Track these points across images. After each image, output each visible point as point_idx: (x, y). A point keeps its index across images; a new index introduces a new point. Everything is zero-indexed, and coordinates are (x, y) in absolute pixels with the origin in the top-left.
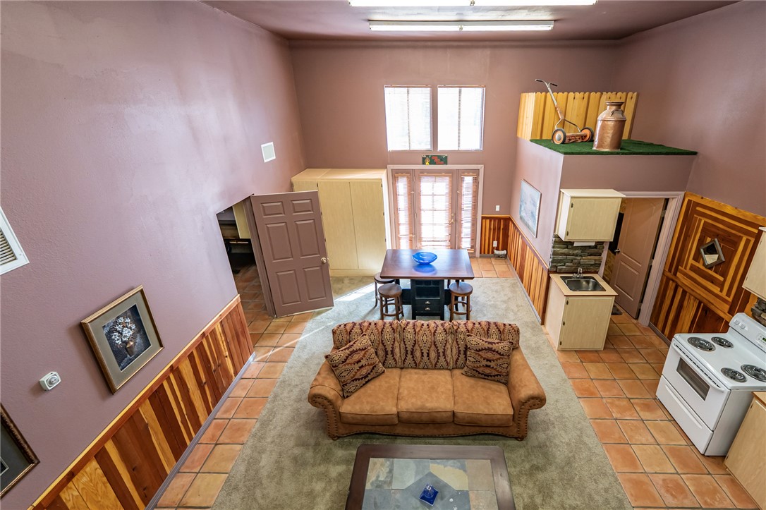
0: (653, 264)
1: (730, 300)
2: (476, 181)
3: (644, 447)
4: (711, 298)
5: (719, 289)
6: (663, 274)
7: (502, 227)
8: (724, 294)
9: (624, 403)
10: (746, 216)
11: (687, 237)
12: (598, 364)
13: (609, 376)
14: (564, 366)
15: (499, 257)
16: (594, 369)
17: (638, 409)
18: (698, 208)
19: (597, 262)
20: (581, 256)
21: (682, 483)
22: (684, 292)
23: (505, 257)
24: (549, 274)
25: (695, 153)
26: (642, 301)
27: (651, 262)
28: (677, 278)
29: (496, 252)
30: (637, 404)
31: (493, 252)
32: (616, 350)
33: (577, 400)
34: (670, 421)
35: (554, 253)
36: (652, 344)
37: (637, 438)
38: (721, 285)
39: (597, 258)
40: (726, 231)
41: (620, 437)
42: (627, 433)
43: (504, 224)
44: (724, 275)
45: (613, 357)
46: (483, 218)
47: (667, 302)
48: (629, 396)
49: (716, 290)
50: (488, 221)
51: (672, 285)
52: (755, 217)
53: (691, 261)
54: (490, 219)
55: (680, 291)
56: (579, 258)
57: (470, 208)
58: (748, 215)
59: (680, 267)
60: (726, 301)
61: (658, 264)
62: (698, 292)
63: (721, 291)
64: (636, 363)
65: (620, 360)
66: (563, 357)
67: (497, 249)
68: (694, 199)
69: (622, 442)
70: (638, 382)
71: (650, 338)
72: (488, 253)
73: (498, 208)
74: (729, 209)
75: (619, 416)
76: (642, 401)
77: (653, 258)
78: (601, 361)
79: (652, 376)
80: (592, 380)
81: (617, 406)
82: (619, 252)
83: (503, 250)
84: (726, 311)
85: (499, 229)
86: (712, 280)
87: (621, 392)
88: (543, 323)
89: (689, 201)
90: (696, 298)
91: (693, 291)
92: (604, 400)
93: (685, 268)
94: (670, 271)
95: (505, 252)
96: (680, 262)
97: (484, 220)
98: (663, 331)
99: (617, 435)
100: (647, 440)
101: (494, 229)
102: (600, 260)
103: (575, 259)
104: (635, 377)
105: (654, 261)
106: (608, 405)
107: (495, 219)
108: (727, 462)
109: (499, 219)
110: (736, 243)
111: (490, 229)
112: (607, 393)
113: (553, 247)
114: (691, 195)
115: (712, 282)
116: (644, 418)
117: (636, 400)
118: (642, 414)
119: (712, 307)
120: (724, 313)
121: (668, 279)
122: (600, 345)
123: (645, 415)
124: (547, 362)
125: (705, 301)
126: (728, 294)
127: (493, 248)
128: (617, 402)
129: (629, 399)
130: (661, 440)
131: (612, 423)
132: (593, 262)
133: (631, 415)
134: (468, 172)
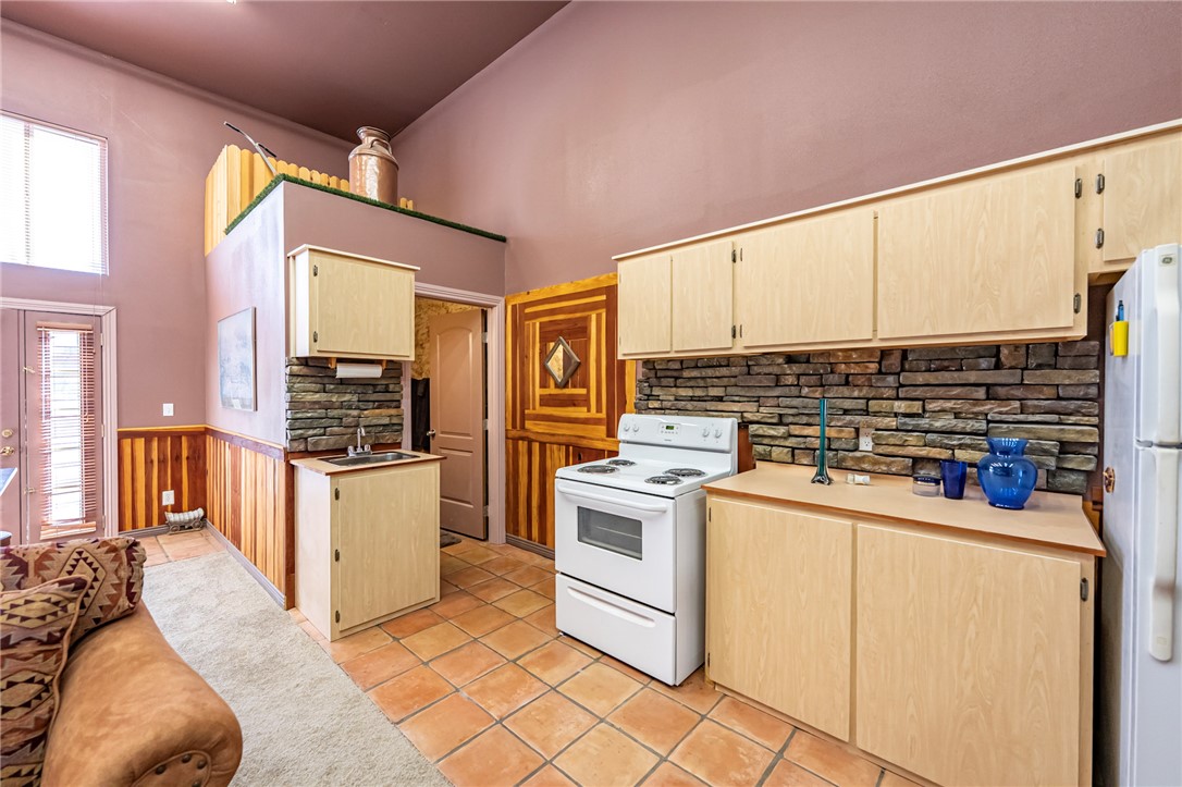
0: (489, 428)
1: (603, 415)
2: (90, 342)
3: (579, 745)
4: (578, 430)
5: (585, 409)
6: (507, 438)
7: (185, 454)
8: (593, 413)
9: (509, 674)
10: (586, 286)
11: (524, 357)
12: (435, 628)
13: (463, 639)
14: (349, 668)
15: (183, 527)
16: (425, 643)
17: (536, 671)
18: (528, 310)
19: (395, 421)
20: (358, 408)
21: (682, 777)
22: (543, 445)
23: (202, 523)
24: (287, 462)
25: (503, 240)
26: (486, 502)
27: (485, 424)
28: (527, 430)
29: (172, 517)
30: (531, 663)
31: (162, 520)
32: (464, 592)
33: (395, 733)
34: (597, 660)
35: (294, 405)
36: (518, 564)
37: (557, 734)
38: (585, 401)
39: (393, 412)
40: (569, 319)
41: (523, 760)
42: (532, 738)
43: (189, 447)
44: (585, 384)
45: (463, 603)
46: (122, 436)
47: (523, 479)
48: (511, 657)
49: (580, 413)
50: (140, 443)
51: (523, 446)
52: (597, 280)
53: (539, 391)
54: (148, 437)
55: (536, 447)
56: (355, 413)
57: (78, 413)
58: (588, 283)
59: (526, 412)
60: (597, 422)
61: (496, 425)
62: (560, 432)
63: (589, 411)
64: (504, 598)
65: (475, 603)
66: (346, 651)
67: (177, 508)
68: (518, 301)
69: (533, 767)
70: (520, 623)
71: (514, 556)
72: (149, 523)
73: (168, 410)
74: (565, 289)
75: (505, 709)
76: (539, 653)
77: (487, 417)
78: (440, 620)
79: (536, 605)
80: (426, 664)
81: (494, 689)
82: (433, 435)
83: (192, 508)
84: (604, 435)
85: (177, 458)
86: (572, 402)
87: (496, 658)
88: (291, 603)
89: (514, 307)
90: (560, 444)
91: (553, 435)
92: (464, 694)
93: (534, 409)
94: (514, 427)
95: (199, 512)
96: (524, 405)
97: (127, 442)
98: (530, 537)
99: (514, 760)
100: (578, 724)
101: (162, 462)
102: (400, 416)
103: (347, 416)
104: (512, 619)
105: (489, 421)
106: (475, 699)
107: (161, 436)
108: (712, 673)
109: (176, 437)
110: (586, 328)
111: (148, 462)
112: (467, 674)
113: (289, 390)
114: (514, 297)
115: (574, 405)
116: (553, 683)
117: (528, 657)
118: (546, 677)
119: (585, 443)
120: (603, 440)
121: (516, 440)
122: (431, 589)
123: (553, 676)
124: (298, 681)
125: (573, 440)
126: (599, 410)
127: (163, 509)
128: (492, 682)
129: (514, 661)
130: (600, 707)
131: (496, 733)
132: (386, 421)
133: (529, 693)
134: (65, 321)
